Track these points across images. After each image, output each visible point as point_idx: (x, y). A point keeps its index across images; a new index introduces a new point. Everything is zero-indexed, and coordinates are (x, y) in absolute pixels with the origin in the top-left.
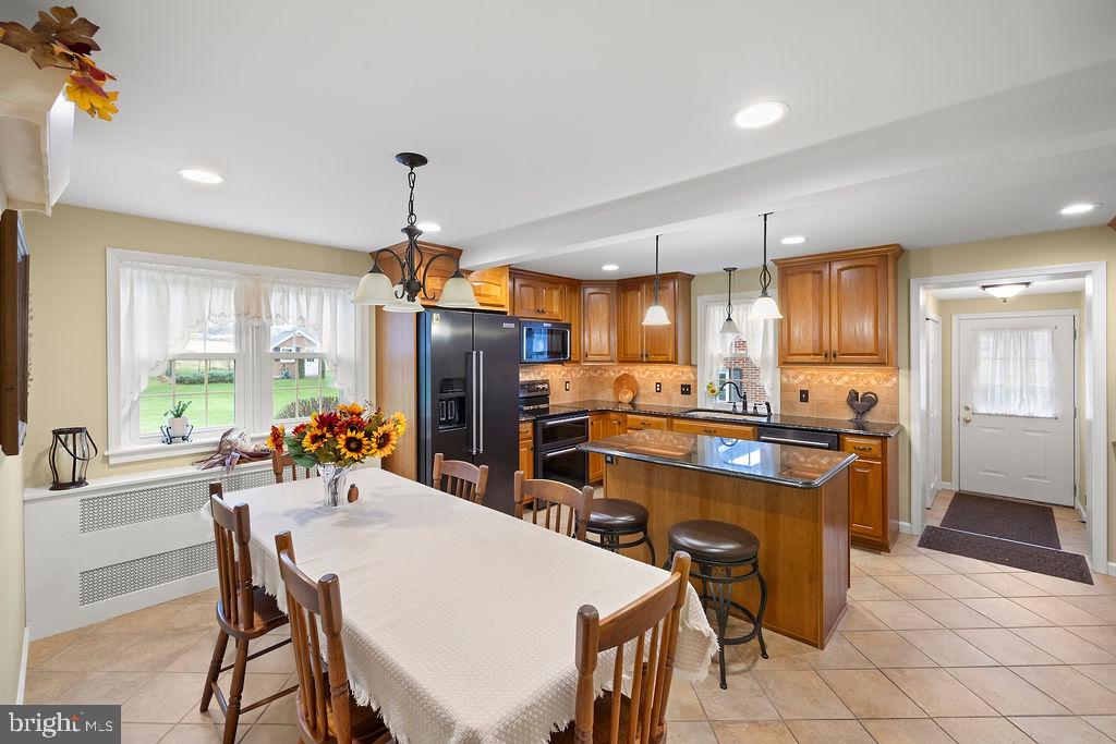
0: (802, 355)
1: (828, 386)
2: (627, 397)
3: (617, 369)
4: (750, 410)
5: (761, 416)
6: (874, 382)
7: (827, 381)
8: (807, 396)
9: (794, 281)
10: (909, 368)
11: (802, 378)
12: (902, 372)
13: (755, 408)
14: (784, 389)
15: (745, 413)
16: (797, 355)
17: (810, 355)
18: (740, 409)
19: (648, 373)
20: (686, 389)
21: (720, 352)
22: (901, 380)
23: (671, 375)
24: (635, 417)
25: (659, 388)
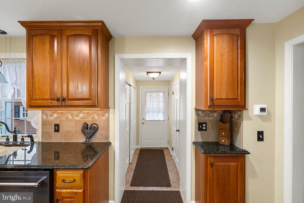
0: (42, 99)
1: (71, 120)
6: (96, 117)
7: (70, 117)
8: (58, 128)
9: (36, 40)
10: (114, 108)
11: (55, 116)
12: (111, 110)
14: (44, 123)
16: (39, 99)
17: (48, 99)
22: (110, 115)
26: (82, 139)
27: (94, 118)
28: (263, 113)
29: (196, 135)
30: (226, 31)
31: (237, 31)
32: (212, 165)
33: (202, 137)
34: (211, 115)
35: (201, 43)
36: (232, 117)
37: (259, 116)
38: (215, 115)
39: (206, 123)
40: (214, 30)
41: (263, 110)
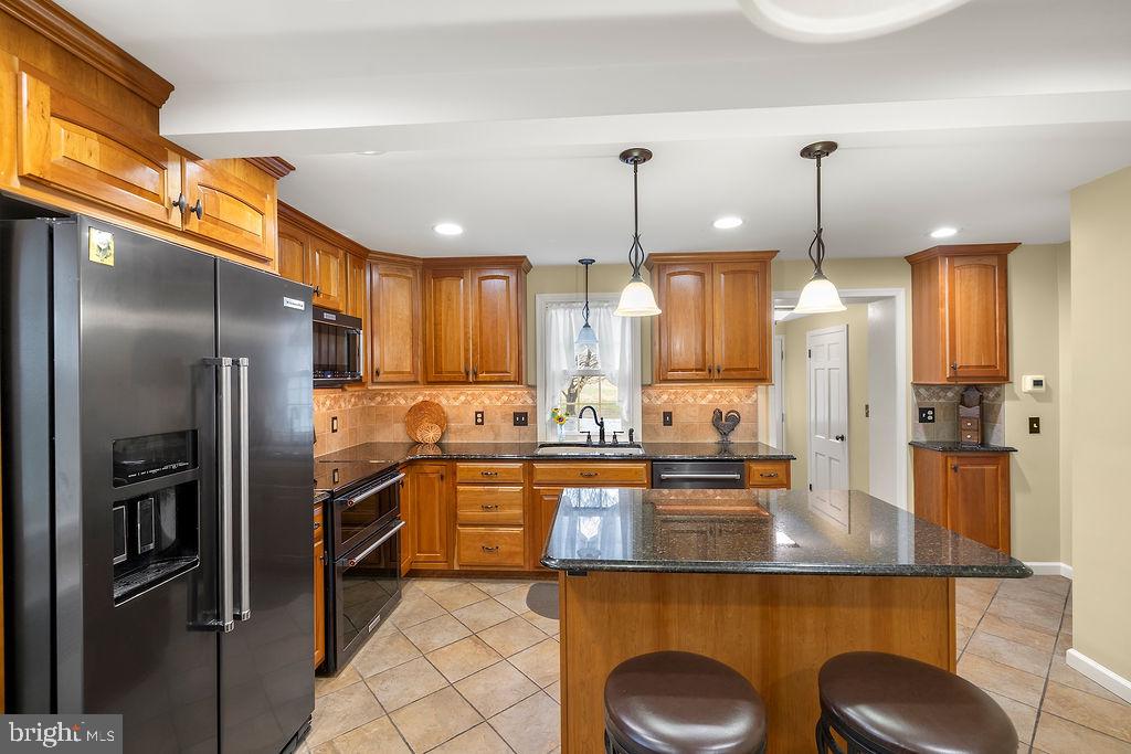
0: (682, 370)
1: (692, 405)
2: (431, 435)
3: (411, 394)
4: (609, 440)
5: (622, 446)
6: (736, 400)
7: (691, 401)
8: (671, 418)
11: (665, 397)
13: (615, 437)
14: (646, 411)
15: (602, 444)
16: (677, 370)
17: (692, 370)
18: (596, 440)
19: (462, 398)
20: (521, 419)
21: (566, 368)
22: (760, 396)
23: (496, 400)
24: (471, 465)
25: (480, 419)
26: (712, 438)
27: (731, 400)
28: (1038, 389)
29: (915, 430)
30: (975, 260)
31: (994, 261)
32: (955, 469)
33: (927, 433)
34: (941, 394)
35: (930, 282)
36: (982, 397)
37: (1030, 393)
38: (950, 394)
39: (933, 410)
40: (955, 259)
41: (1037, 383)
